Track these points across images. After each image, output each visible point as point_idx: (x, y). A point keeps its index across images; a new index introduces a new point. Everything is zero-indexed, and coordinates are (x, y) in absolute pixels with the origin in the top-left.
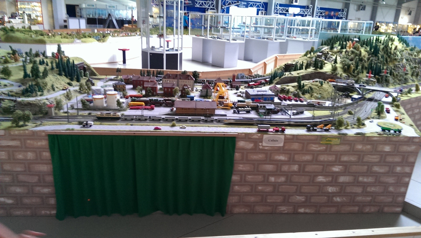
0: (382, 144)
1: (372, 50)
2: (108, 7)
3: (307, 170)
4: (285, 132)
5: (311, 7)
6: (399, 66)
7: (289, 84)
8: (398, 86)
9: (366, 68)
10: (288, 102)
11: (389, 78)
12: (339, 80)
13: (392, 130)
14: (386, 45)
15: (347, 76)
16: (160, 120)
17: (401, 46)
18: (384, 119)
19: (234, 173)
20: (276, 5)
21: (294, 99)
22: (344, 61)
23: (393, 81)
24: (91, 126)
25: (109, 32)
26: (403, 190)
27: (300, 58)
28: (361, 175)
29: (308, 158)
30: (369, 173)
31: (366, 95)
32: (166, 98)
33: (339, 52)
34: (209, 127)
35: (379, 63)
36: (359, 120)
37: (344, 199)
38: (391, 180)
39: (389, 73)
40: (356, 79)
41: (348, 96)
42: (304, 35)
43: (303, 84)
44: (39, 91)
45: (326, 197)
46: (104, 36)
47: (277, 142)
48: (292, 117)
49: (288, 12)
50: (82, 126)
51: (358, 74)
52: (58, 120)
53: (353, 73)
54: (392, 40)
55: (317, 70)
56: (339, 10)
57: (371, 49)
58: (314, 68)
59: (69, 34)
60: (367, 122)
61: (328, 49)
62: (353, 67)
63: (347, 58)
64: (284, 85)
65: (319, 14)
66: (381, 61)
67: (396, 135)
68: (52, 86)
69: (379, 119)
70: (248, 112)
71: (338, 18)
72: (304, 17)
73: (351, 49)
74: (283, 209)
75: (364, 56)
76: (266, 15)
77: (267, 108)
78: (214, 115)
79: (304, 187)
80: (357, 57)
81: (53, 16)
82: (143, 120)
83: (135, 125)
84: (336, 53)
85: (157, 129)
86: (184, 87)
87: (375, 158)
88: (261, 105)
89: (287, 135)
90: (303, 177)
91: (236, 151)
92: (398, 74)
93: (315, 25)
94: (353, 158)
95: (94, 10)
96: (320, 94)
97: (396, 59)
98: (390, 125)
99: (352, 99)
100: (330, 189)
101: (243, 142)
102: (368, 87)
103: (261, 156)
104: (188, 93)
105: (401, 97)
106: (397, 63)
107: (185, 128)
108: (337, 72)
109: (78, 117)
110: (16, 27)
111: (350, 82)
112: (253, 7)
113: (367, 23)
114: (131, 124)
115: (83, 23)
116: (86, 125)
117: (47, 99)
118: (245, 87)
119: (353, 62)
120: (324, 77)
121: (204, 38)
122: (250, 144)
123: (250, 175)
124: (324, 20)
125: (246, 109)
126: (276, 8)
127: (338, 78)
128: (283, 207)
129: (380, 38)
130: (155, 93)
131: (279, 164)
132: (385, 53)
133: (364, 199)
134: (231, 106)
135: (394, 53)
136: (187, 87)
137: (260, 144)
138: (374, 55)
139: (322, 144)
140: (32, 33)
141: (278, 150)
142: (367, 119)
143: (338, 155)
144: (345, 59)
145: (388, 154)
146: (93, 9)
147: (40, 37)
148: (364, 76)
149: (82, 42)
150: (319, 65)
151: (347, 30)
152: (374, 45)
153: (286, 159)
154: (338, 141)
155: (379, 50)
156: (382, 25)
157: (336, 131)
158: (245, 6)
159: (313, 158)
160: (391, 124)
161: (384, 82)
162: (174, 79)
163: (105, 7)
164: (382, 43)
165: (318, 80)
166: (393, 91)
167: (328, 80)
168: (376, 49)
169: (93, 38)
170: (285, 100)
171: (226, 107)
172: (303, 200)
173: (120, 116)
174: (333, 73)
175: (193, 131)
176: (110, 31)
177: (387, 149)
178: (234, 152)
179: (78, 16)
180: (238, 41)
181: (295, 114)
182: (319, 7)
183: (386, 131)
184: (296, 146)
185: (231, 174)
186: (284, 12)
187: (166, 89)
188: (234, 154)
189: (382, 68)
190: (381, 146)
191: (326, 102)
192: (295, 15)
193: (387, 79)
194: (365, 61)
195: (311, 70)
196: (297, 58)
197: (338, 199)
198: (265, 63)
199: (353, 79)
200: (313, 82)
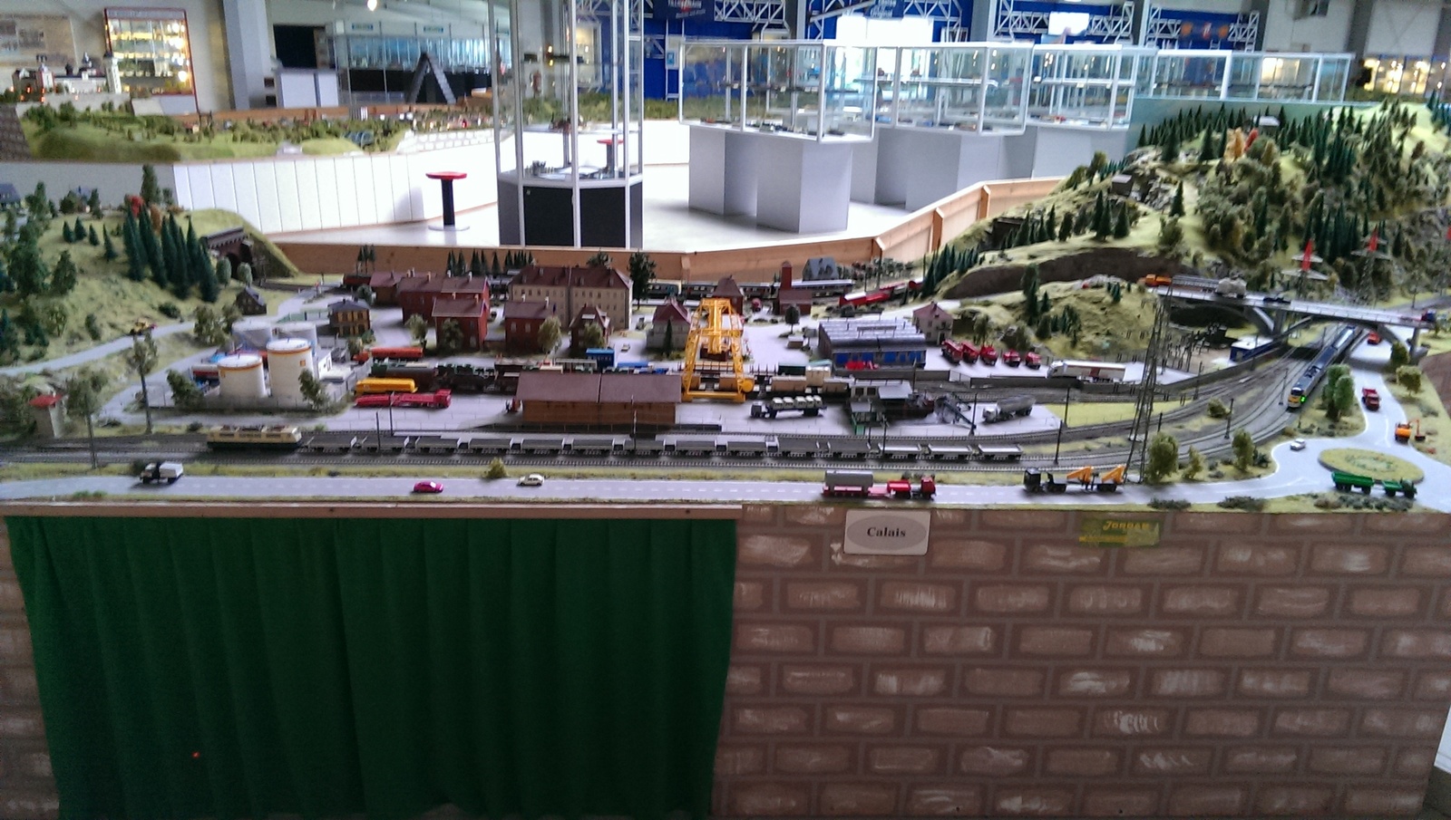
0: (1332, 543)
1: (1325, 162)
2: (420, 31)
3: (1025, 646)
4: (933, 496)
5: (1130, 8)
6: (1432, 217)
7: (992, 298)
8: (1424, 298)
9: (1298, 231)
10: (980, 371)
11: (1387, 267)
12: (1186, 280)
13: (1379, 482)
14: (1378, 139)
15: (1220, 261)
16: (450, 451)
17: (1440, 140)
18: (1354, 435)
19: (733, 659)
20: (1003, 6)
21: (1005, 358)
22: (1208, 205)
23: (1406, 276)
24: (172, 480)
25: (410, 116)
26: (1424, 723)
27: (1053, 194)
28: (1250, 669)
29: (1030, 599)
30: (1285, 658)
31: (1294, 335)
32: (507, 362)
33: (1194, 170)
34: (634, 477)
35: (1349, 208)
36: (1241, 443)
37: (1184, 759)
38: (1374, 686)
39: (1390, 251)
40: (1255, 273)
41: (1219, 342)
42: (1096, 108)
43: (1046, 295)
44: (29, 342)
45: (1108, 754)
46: (387, 132)
47: (900, 538)
48: (982, 431)
49: (1047, 27)
50: (138, 480)
51: (1264, 253)
52: (65, 455)
53: (1247, 250)
54: (1407, 122)
55: (1105, 242)
56: (1232, 18)
57: (1318, 158)
58: (1095, 234)
59: (269, 126)
60: (1278, 451)
61: (1155, 159)
62: (1243, 227)
63: (1221, 193)
64: (975, 300)
65: (1157, 35)
66: (1359, 203)
67: (1392, 509)
68: (90, 321)
69: (1331, 435)
70: (811, 413)
71: (1226, 45)
72: (1106, 43)
73: (1243, 157)
74: (939, 797)
75: (1291, 184)
76: (968, 40)
77: (882, 396)
78: (670, 426)
79: (1019, 714)
80: (1262, 189)
81: (227, 67)
82: (386, 454)
83: (347, 474)
84: (1183, 174)
85: (423, 489)
86: (584, 317)
87: (1306, 601)
88: (860, 384)
89: (940, 509)
90: (1015, 674)
91: (739, 573)
92: (1426, 251)
93: (1135, 73)
94: (1215, 602)
95: (376, 42)
96: (1108, 334)
97: (1417, 194)
98: (1370, 464)
99: (1235, 352)
100: (1126, 723)
101: (763, 539)
102: (1298, 306)
103: (839, 595)
104: (594, 340)
105: (1431, 342)
106: (1424, 209)
107: (539, 485)
108: (1180, 249)
109: (146, 444)
110: (80, 107)
111: (1229, 287)
112: (919, 14)
113: (1326, 62)
114: (333, 468)
115: (329, 85)
116: (153, 478)
117: (45, 374)
118: (829, 309)
119: (1248, 208)
120: (1131, 267)
121: (728, 127)
122: (794, 547)
123: (801, 666)
124: (1176, 52)
125: (800, 399)
126: (1003, 18)
127: (1183, 270)
128: (936, 792)
129: (1356, 114)
130: (473, 341)
131: (912, 624)
132: (1373, 170)
133: (1263, 759)
134: (747, 390)
135: (1410, 168)
136: (593, 317)
137: (836, 547)
138: (1330, 181)
139: (1085, 545)
140: (134, 127)
141: (909, 571)
142: (1284, 437)
143: (1155, 588)
144: (1213, 197)
145: (1358, 582)
146: (372, 37)
147: (161, 140)
148: (1290, 262)
149: (306, 152)
150: (1114, 222)
151: (1254, 86)
152: (1331, 139)
153: (943, 605)
154: (1149, 534)
155: (1351, 158)
156: (1390, 68)
157: (1147, 493)
158: (891, 14)
159: (1052, 601)
160: (1376, 459)
161: (1368, 284)
162: (553, 284)
163: (409, 32)
164: (1364, 133)
165: (1103, 279)
166: (1396, 321)
167: (1142, 281)
168: (1338, 156)
169: (346, 137)
170: (970, 361)
171: (729, 394)
172: (1019, 762)
173: (298, 437)
174: (1163, 253)
175: (564, 497)
176: (416, 114)
177: (1356, 562)
178: (730, 580)
179: (324, 64)
180: (850, 138)
181: (992, 417)
182: (1159, 9)
183: (1353, 489)
184: (978, 553)
185: (724, 665)
186: (1032, 29)
187: (514, 326)
188: (731, 587)
189: (1361, 228)
190: (1331, 552)
191: (1124, 370)
192: (1070, 39)
193: (1381, 269)
194: (1294, 205)
195: (1081, 241)
196: (1044, 196)
197: (1161, 762)
198: (935, 213)
199: (1243, 272)
200: (1085, 287)
